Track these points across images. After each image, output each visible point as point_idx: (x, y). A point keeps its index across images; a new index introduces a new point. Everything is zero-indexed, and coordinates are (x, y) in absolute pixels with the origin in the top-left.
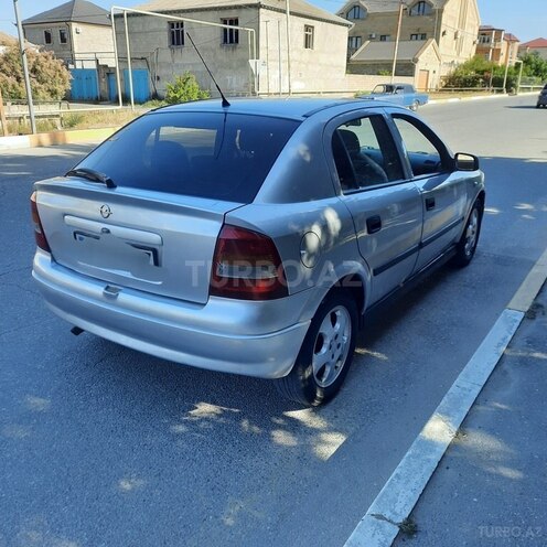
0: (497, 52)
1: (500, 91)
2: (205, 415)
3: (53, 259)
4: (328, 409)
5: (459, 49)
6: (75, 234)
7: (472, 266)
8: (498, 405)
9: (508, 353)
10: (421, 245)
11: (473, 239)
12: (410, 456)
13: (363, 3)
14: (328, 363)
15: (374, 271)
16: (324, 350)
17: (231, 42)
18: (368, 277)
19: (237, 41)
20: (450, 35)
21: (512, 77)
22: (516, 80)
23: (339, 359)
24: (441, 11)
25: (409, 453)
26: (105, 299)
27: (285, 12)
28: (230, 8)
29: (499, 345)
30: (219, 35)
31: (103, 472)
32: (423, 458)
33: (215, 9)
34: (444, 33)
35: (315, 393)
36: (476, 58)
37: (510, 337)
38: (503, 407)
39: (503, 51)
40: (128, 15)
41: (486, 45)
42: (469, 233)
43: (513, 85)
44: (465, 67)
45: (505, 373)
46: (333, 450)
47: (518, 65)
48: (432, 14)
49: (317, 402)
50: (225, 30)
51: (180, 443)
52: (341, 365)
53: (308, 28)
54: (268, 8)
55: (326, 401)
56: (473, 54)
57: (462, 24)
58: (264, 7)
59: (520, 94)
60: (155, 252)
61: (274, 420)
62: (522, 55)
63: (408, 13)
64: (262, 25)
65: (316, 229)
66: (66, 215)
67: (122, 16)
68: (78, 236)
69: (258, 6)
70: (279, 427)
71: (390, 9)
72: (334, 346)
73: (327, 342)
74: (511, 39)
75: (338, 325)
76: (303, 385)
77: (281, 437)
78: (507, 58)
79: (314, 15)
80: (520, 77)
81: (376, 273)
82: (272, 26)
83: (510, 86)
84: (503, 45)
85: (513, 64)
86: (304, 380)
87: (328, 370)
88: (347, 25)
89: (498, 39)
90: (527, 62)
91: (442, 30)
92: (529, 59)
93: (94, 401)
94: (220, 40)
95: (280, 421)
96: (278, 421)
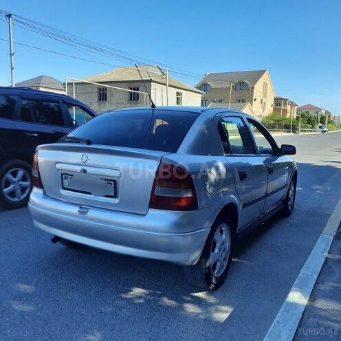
0: (285, 111)
1: (289, 132)
2: (138, 294)
3: (44, 193)
4: (219, 292)
5: (264, 108)
6: (62, 174)
7: (293, 216)
8: (331, 284)
9: (329, 256)
10: (267, 195)
11: (292, 200)
12: (283, 311)
13: (209, 83)
14: (218, 260)
15: (243, 205)
16: (216, 250)
17: (134, 100)
18: (240, 208)
19: (138, 99)
20: (258, 101)
21: (295, 124)
22: (298, 126)
23: (224, 260)
24: (253, 88)
25: (281, 310)
26: (79, 215)
27: (165, 85)
28: (134, 81)
29: (323, 252)
30: (127, 96)
31: (73, 329)
32: (292, 312)
33: (126, 82)
34: (255, 100)
35: (211, 279)
36: (273, 114)
37: (329, 248)
38: (335, 285)
39: (289, 110)
40: (75, 84)
41: (278, 107)
42: (290, 196)
43: (296, 129)
44: (268, 118)
45: (331, 267)
46: (226, 316)
47: (298, 118)
48: (248, 89)
49: (212, 286)
50: (131, 93)
51: (124, 311)
52: (225, 264)
53: (178, 94)
54: (156, 82)
55: (217, 286)
56: (272, 111)
57: (265, 95)
58: (154, 82)
59: (301, 134)
60: (115, 182)
61: (185, 298)
62: (300, 112)
63: (235, 88)
64: (152, 91)
65: (213, 171)
66: (57, 163)
67: (72, 84)
68: (64, 176)
69: (151, 81)
70: (189, 302)
71: (224, 86)
72: (222, 250)
73: (218, 245)
74: (292, 105)
75: (224, 236)
76: (204, 272)
77: (191, 308)
78: (291, 114)
79: (182, 87)
80: (300, 124)
81: (244, 206)
82: (158, 92)
83: (294, 129)
84: (289, 107)
85: (295, 117)
86: (206, 268)
87: (218, 264)
88: (200, 93)
89: (285, 104)
90: (303, 116)
91: (254, 98)
92: (304, 115)
93: (64, 287)
94: (128, 98)
95: (188, 299)
96: (187, 299)
